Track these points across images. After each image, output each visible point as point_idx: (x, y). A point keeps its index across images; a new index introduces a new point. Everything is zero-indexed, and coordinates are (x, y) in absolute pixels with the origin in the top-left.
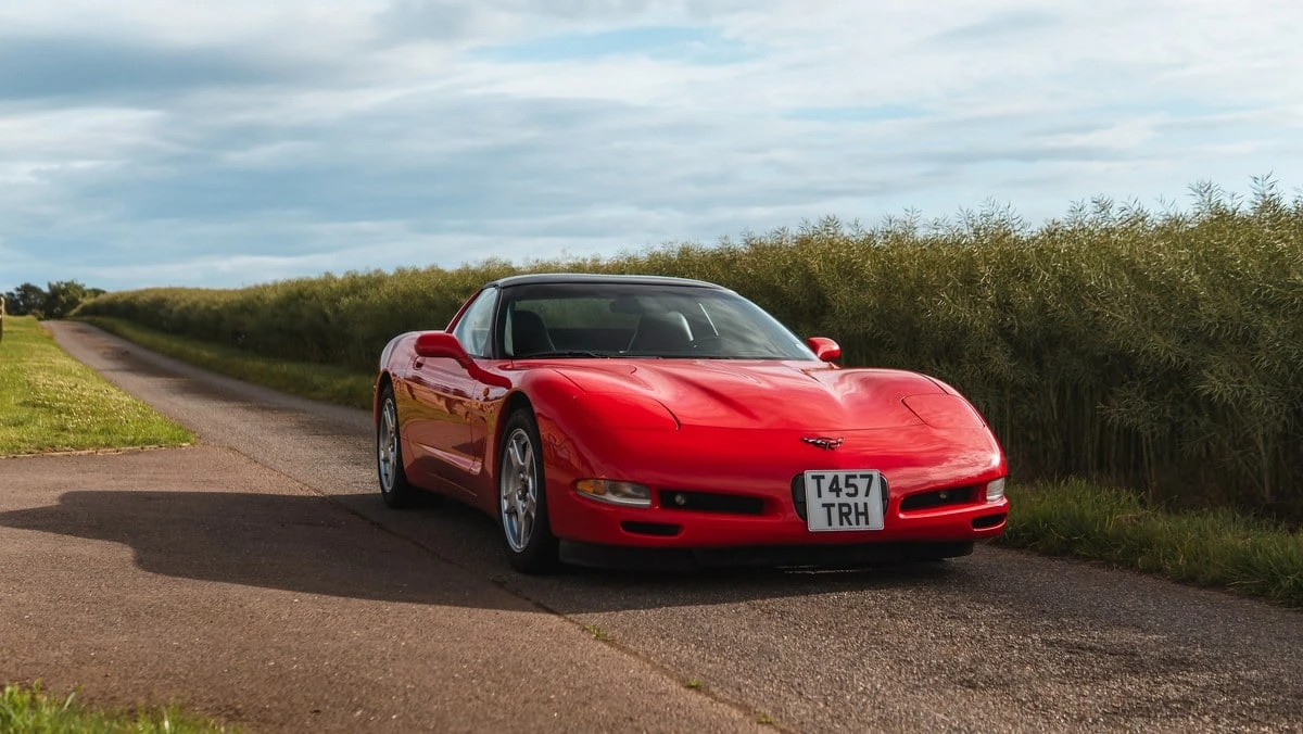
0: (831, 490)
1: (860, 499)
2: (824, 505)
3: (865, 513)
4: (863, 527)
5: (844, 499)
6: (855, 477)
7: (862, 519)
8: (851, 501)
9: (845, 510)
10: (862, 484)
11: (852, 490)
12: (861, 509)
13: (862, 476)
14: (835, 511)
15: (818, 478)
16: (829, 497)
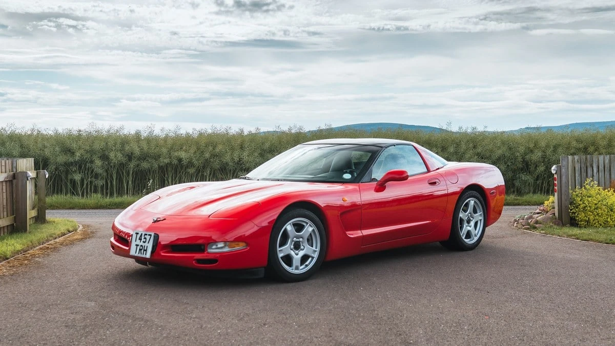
0: (139, 239)
1: (146, 244)
2: (136, 245)
3: (146, 250)
4: (144, 256)
5: (142, 243)
6: (146, 235)
7: (145, 252)
8: (143, 244)
9: (141, 248)
10: (148, 237)
11: (145, 240)
12: (145, 249)
13: (149, 235)
14: (138, 248)
15: (137, 234)
16: (138, 242)
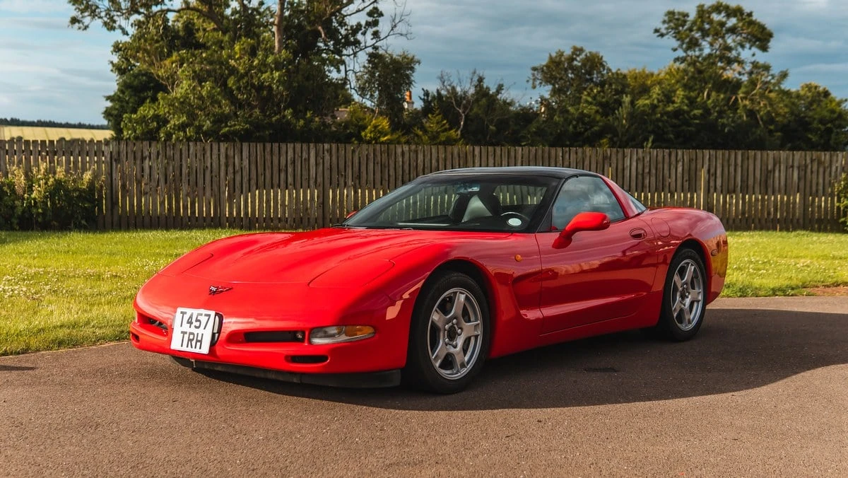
0: (188, 322)
1: (200, 331)
2: (182, 332)
3: (201, 341)
4: (197, 350)
5: (193, 330)
6: (201, 314)
7: (198, 344)
8: (196, 331)
9: (191, 337)
10: (204, 319)
11: (198, 324)
13: (205, 315)
14: (186, 336)
15: (183, 313)
16: (185, 328)
